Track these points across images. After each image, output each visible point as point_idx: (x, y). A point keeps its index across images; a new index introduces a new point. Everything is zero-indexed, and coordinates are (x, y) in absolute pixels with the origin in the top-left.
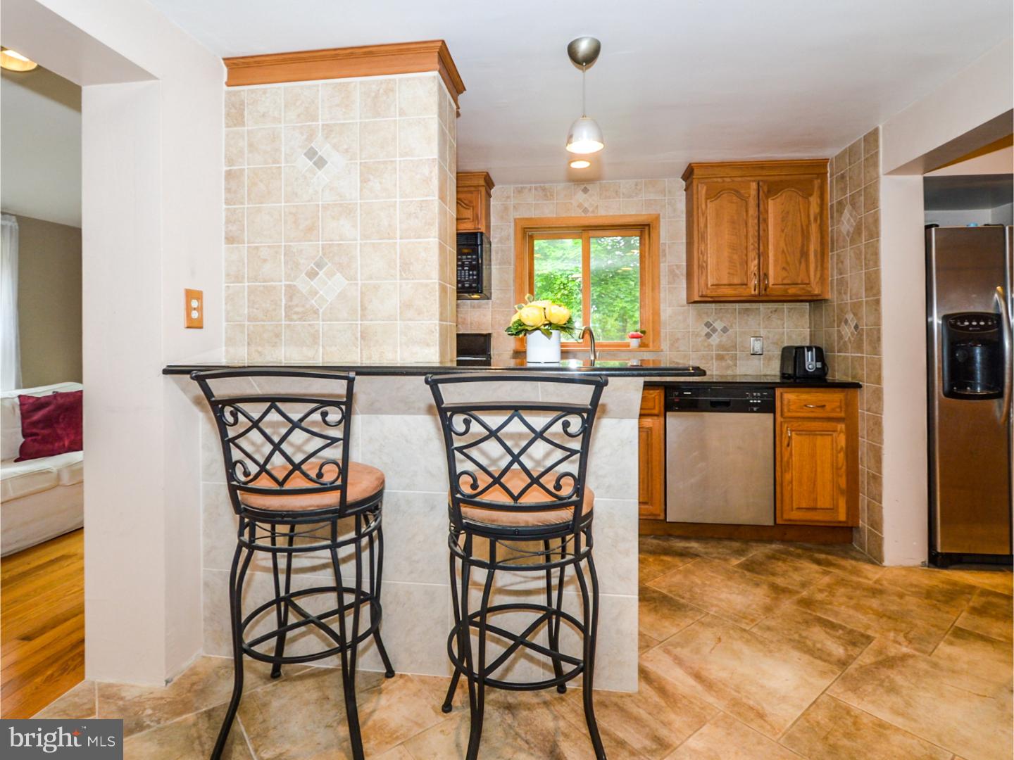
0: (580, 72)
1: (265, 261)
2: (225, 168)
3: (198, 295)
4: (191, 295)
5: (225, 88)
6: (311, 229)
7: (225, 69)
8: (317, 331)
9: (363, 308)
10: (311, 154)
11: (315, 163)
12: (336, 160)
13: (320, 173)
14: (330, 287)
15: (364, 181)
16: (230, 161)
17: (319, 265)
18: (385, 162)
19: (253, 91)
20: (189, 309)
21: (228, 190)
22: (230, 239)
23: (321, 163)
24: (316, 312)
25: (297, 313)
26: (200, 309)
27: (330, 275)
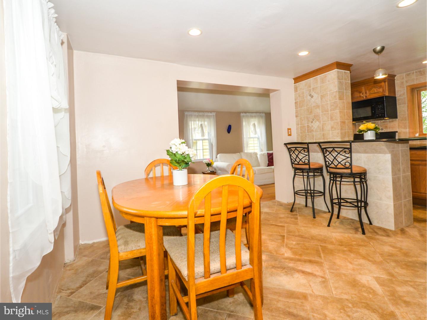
0: (378, 55)
1: (303, 120)
2: (295, 101)
3: (290, 129)
4: (288, 129)
5: (294, 84)
6: (311, 112)
7: (294, 81)
8: (314, 135)
9: (323, 129)
10: (310, 95)
11: (311, 97)
12: (315, 96)
13: (312, 99)
14: (316, 125)
15: (321, 99)
16: (295, 100)
17: (313, 120)
18: (326, 94)
19: (299, 84)
20: (288, 132)
21: (295, 106)
22: (296, 116)
23: (312, 97)
24: (313, 131)
25: (309, 131)
26: (291, 132)
27: (315, 122)
